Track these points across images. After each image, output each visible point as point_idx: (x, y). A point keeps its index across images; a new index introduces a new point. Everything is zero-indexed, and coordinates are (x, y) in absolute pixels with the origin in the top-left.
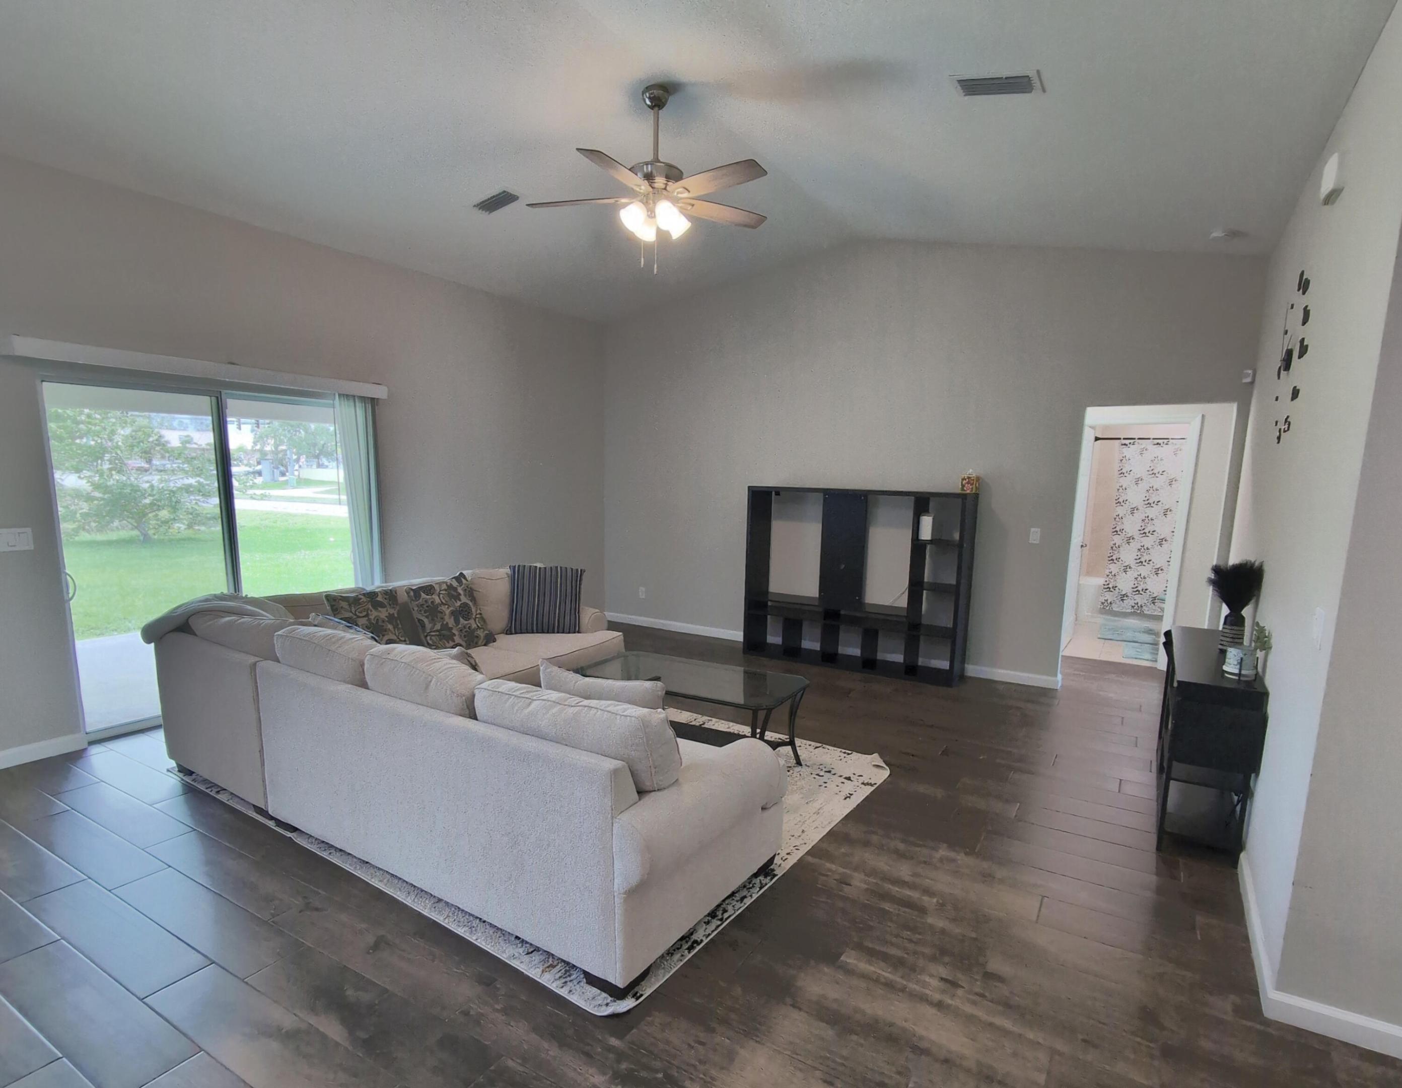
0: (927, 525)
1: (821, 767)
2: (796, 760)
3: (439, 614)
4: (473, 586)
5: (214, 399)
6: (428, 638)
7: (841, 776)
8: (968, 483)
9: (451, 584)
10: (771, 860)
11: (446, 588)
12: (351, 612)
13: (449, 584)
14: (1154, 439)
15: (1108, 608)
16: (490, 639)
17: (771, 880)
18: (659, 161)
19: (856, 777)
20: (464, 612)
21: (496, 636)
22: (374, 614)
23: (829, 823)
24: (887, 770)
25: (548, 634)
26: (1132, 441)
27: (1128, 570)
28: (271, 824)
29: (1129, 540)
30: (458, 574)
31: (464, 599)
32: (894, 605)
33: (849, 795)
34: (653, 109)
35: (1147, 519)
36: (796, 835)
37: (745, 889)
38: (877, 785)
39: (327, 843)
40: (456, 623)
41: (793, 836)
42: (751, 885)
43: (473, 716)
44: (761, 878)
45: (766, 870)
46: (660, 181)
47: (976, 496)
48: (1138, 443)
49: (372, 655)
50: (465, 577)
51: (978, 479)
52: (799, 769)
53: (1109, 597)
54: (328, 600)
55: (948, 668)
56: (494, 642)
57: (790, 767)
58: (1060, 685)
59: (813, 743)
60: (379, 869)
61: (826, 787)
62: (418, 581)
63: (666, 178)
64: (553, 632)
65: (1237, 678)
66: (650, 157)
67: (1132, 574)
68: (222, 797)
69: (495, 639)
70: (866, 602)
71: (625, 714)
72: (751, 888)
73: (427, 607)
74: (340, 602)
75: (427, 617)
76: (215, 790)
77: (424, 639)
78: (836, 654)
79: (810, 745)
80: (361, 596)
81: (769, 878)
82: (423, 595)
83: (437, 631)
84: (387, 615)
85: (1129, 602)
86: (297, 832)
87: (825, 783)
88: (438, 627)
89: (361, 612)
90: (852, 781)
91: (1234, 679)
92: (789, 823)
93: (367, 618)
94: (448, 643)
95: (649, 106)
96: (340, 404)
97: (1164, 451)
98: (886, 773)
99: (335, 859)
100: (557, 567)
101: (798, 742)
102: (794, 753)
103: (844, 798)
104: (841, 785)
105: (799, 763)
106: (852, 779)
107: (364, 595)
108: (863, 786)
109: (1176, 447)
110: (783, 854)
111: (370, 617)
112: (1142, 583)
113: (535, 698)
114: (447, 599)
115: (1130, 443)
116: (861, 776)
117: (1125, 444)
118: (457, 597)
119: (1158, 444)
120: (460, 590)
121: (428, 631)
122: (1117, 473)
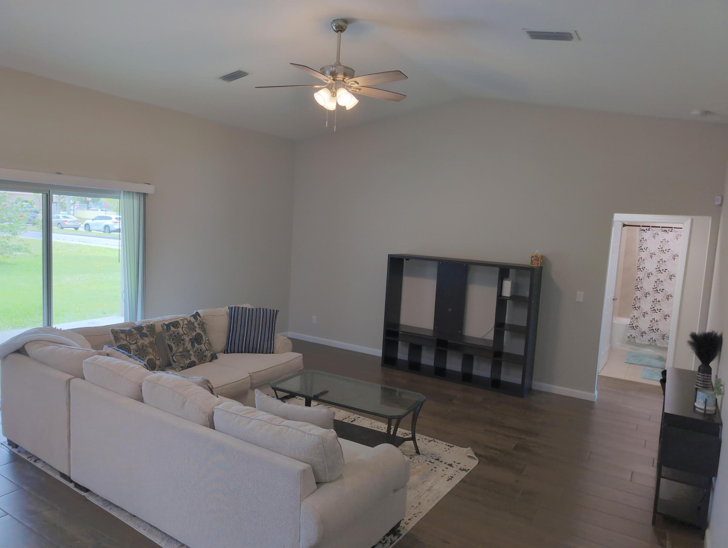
0: (507, 286)
1: (432, 456)
2: (416, 450)
3: (181, 341)
4: (204, 321)
5: (45, 195)
6: (174, 357)
7: (445, 463)
8: (535, 260)
9: (190, 320)
10: (398, 525)
11: (187, 323)
12: (127, 341)
13: (189, 320)
14: (662, 227)
15: (632, 341)
16: (214, 357)
17: (398, 538)
18: (340, 65)
19: (456, 464)
20: (197, 339)
21: (217, 355)
22: (140, 342)
23: (437, 498)
24: (477, 459)
25: (252, 354)
26: (648, 228)
27: (646, 315)
28: (71, 486)
29: (646, 295)
30: (195, 313)
31: (198, 330)
32: (485, 338)
33: (450, 478)
34: (338, 33)
35: (658, 281)
36: (415, 506)
37: (381, 544)
38: (470, 471)
39: (109, 501)
40: (192, 347)
41: (413, 506)
42: (385, 542)
43: (212, 426)
44: (392, 536)
45: (395, 531)
46: (340, 77)
47: (541, 268)
48: (652, 230)
49: (148, 381)
50: (199, 316)
51: (542, 257)
52: (417, 457)
53: (633, 333)
54: (112, 333)
55: (520, 383)
56: (216, 359)
57: (412, 455)
58: (596, 398)
59: (428, 438)
60: (143, 521)
61: (436, 471)
62: (169, 317)
63: (344, 75)
64: (256, 353)
65: (703, 412)
66: (334, 62)
67: (648, 318)
68: (39, 465)
69: (217, 357)
70: (466, 335)
71: (311, 433)
72: (385, 543)
73: (174, 336)
74: (120, 334)
75: (174, 343)
76: (33, 460)
77: (171, 358)
78: (445, 369)
79: (425, 439)
80: (133, 330)
81: (396, 537)
82: (172, 329)
83: (180, 352)
84: (149, 342)
85: (646, 338)
86: (89, 492)
87: (435, 468)
88: (181, 350)
89: (133, 341)
90: (453, 467)
91: (702, 412)
92: (411, 496)
93: (136, 345)
94: (187, 360)
95: (335, 30)
96: (124, 197)
97: (669, 236)
98: (476, 462)
99: (114, 513)
100: (260, 309)
101: (417, 436)
102: (415, 446)
103: (447, 479)
104: (445, 469)
105: (418, 452)
106: (453, 466)
107: (135, 328)
108: (460, 471)
109: (678, 233)
110: (406, 519)
111: (138, 344)
112: (655, 325)
113: (253, 418)
114: (188, 331)
115: (646, 229)
116: (459, 463)
117: (643, 230)
118: (194, 329)
119: (665, 231)
120: (196, 324)
121: (175, 352)
122: (637, 249)
